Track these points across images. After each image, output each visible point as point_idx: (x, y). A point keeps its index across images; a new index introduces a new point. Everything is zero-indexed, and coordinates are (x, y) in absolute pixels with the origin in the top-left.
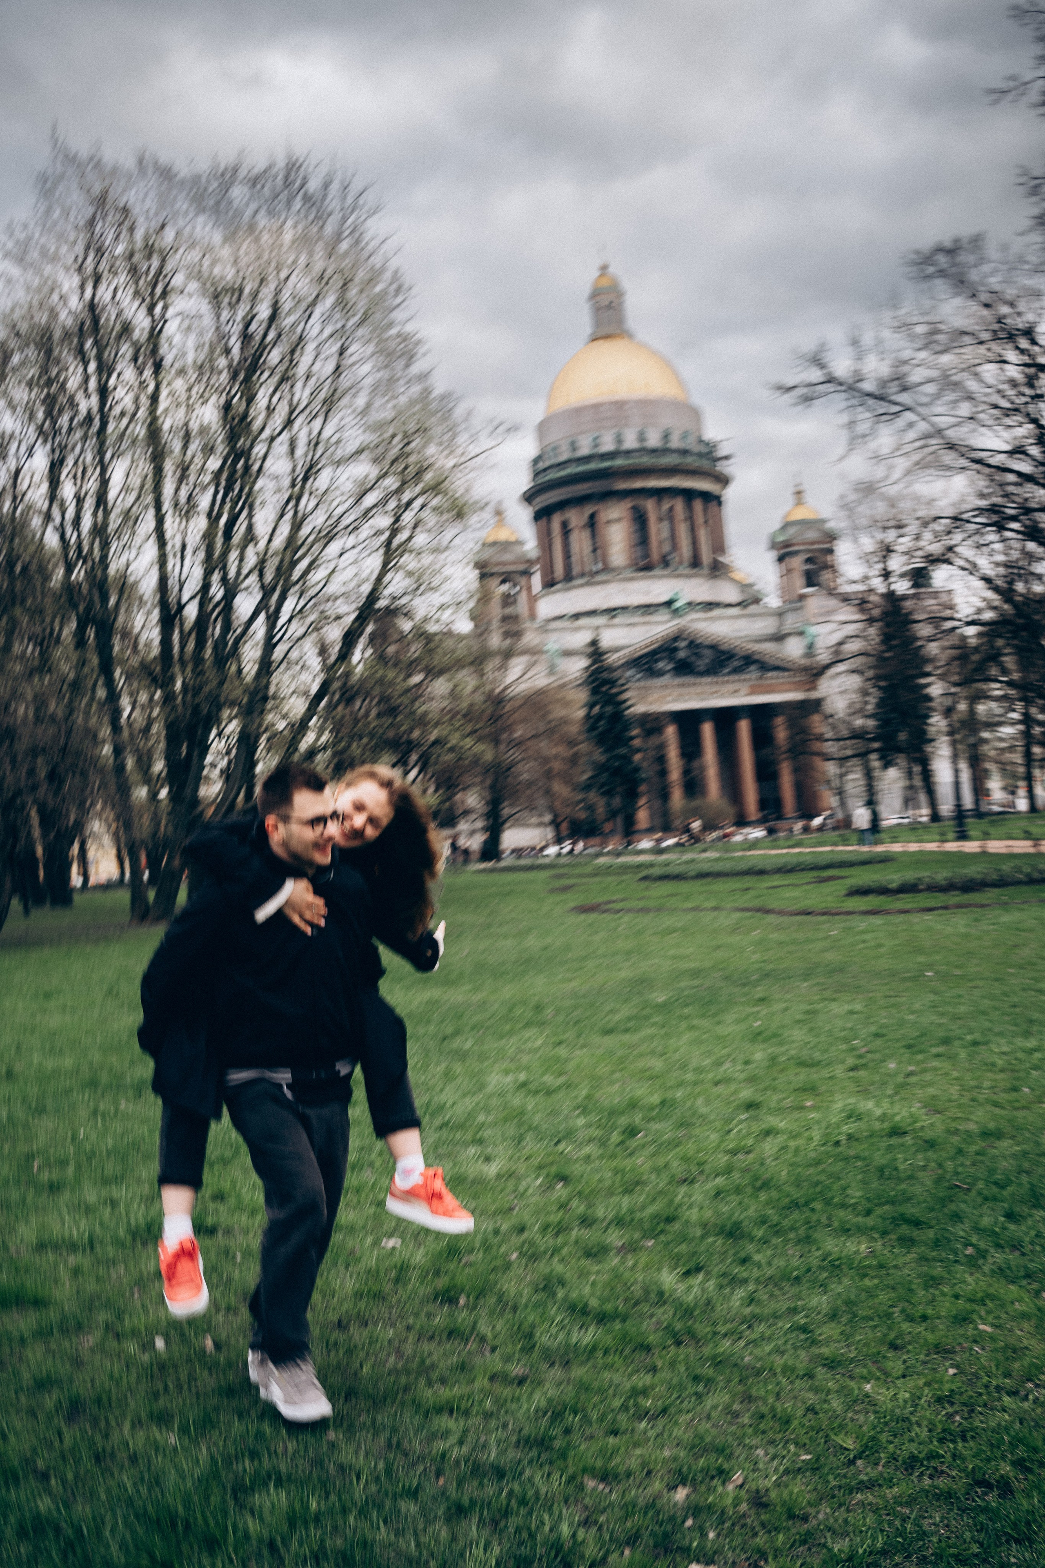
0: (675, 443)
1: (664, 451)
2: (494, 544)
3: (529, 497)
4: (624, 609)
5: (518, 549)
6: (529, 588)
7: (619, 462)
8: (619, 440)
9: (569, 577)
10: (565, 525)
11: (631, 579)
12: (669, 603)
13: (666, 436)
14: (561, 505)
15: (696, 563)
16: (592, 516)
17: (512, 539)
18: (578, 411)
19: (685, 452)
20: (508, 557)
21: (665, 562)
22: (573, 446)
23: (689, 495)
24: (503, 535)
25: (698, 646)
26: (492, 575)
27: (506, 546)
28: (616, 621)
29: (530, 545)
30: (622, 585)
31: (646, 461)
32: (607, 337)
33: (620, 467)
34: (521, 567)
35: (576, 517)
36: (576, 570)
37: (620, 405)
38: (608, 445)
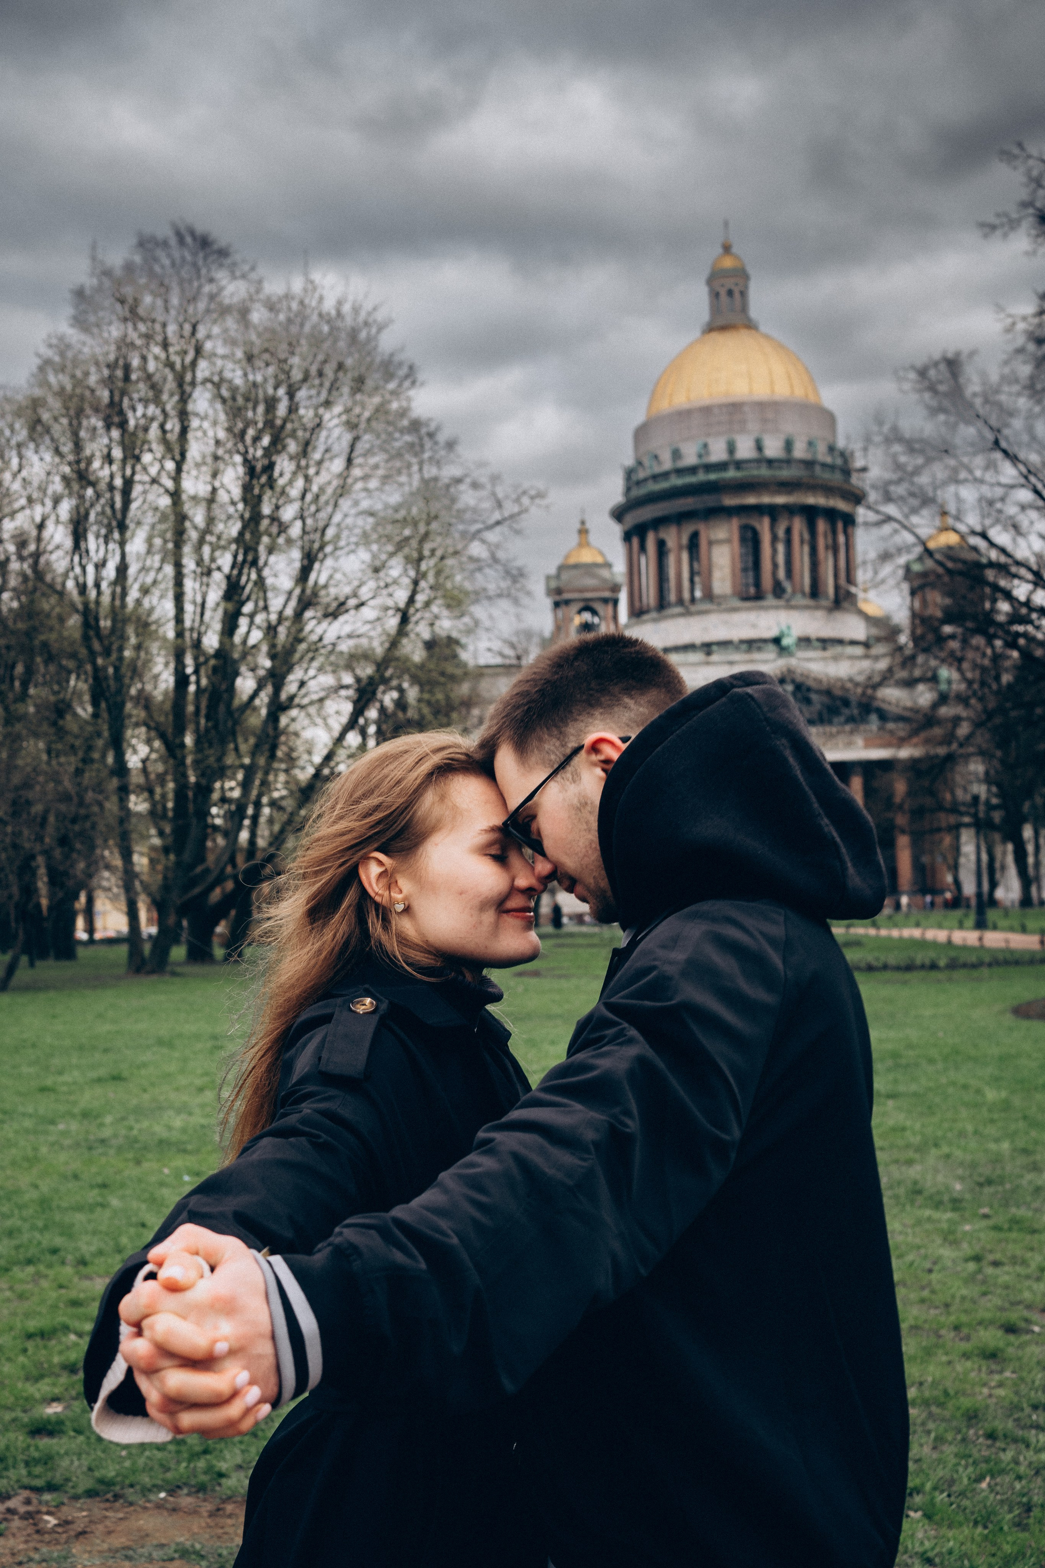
0: (800, 451)
1: (788, 461)
2: (576, 566)
3: (618, 514)
4: (725, 644)
5: (605, 573)
6: (615, 618)
7: (731, 474)
8: (731, 448)
9: (662, 604)
10: (661, 545)
11: (735, 610)
12: (777, 641)
13: (789, 445)
14: (658, 523)
15: (815, 592)
16: (695, 537)
17: (599, 560)
18: (683, 415)
19: (809, 464)
20: (590, 582)
21: (778, 591)
22: (676, 454)
23: (810, 513)
24: (587, 557)
25: (809, 689)
26: (567, 602)
27: (589, 568)
28: (715, 658)
29: (620, 568)
30: (725, 617)
31: (764, 472)
32: (724, 328)
33: (731, 479)
34: (607, 594)
35: (673, 537)
36: (672, 597)
37: (734, 409)
38: (718, 453)
